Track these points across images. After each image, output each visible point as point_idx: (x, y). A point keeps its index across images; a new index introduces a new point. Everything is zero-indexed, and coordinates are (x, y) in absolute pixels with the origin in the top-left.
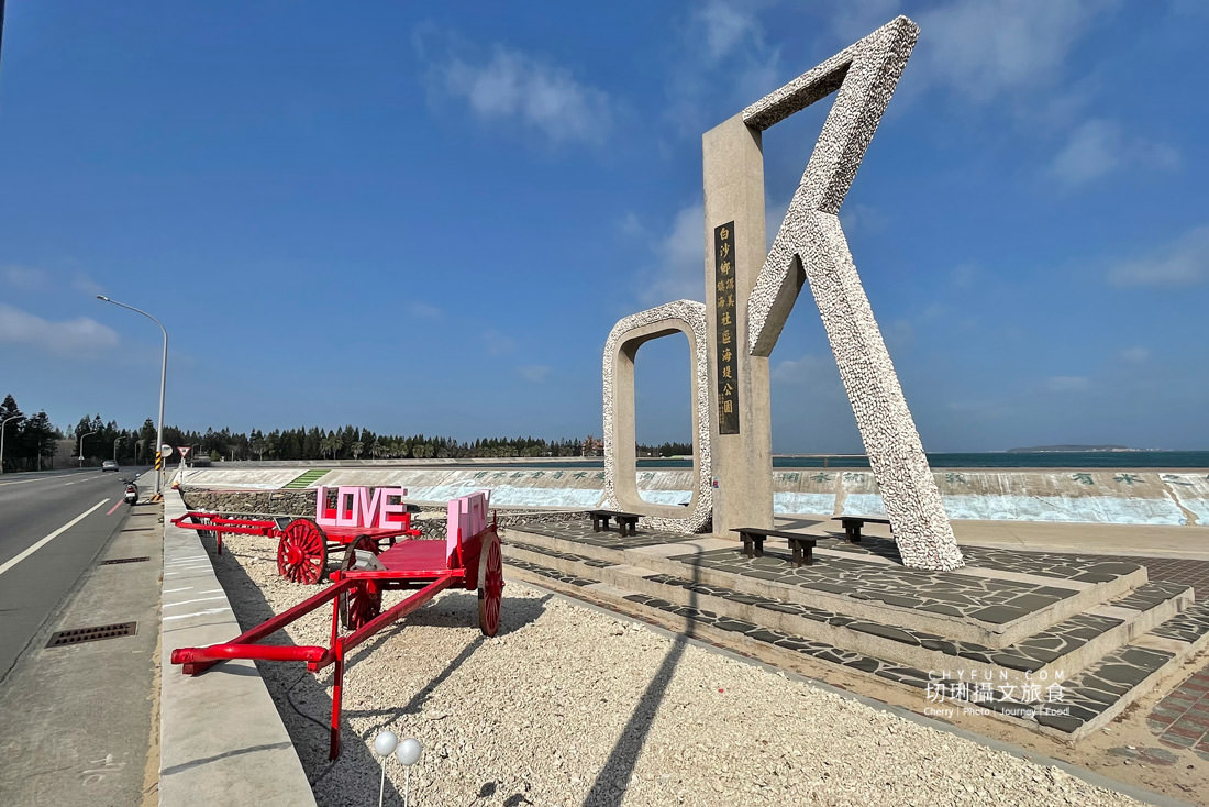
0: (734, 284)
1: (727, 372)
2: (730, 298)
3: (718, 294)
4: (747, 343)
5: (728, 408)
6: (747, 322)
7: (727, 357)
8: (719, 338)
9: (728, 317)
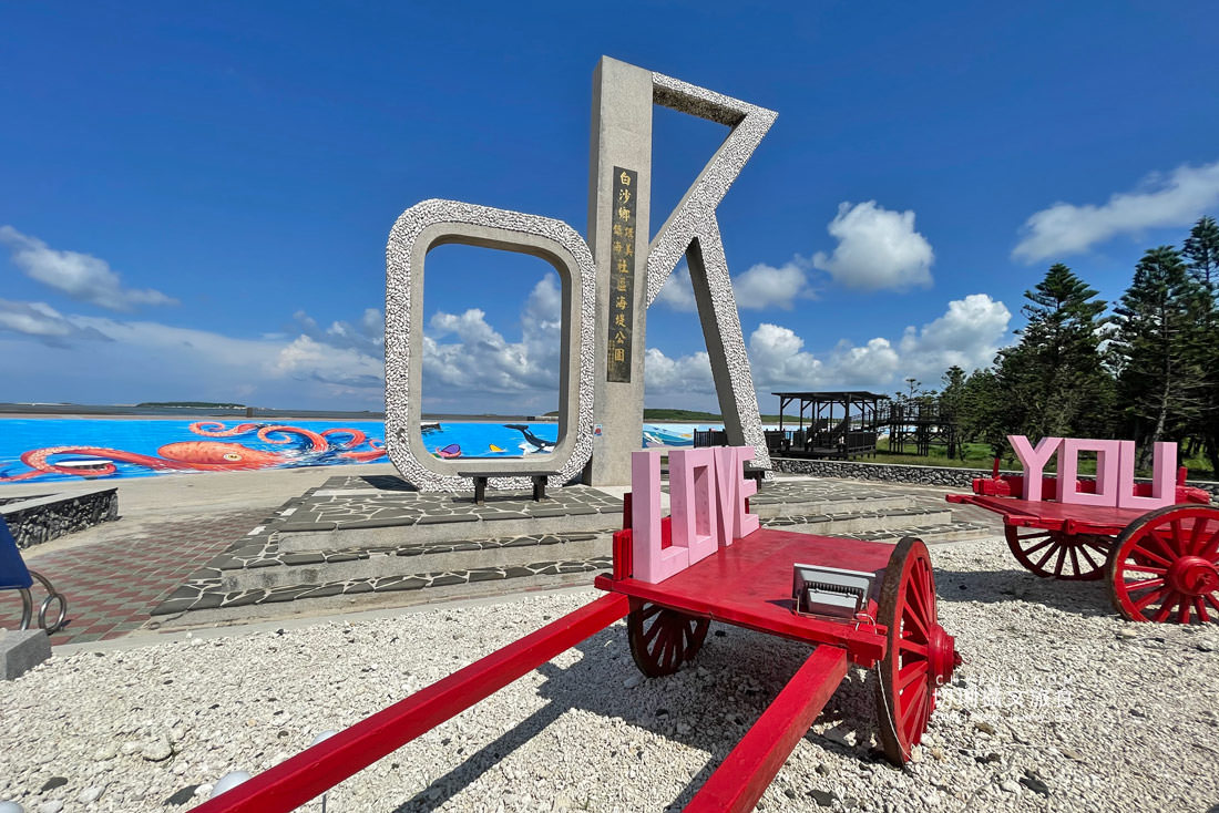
0: (634, 234)
1: (620, 320)
2: (628, 247)
3: (615, 238)
4: (644, 298)
5: (619, 355)
6: (645, 278)
7: (622, 304)
8: (613, 283)
9: (625, 266)
